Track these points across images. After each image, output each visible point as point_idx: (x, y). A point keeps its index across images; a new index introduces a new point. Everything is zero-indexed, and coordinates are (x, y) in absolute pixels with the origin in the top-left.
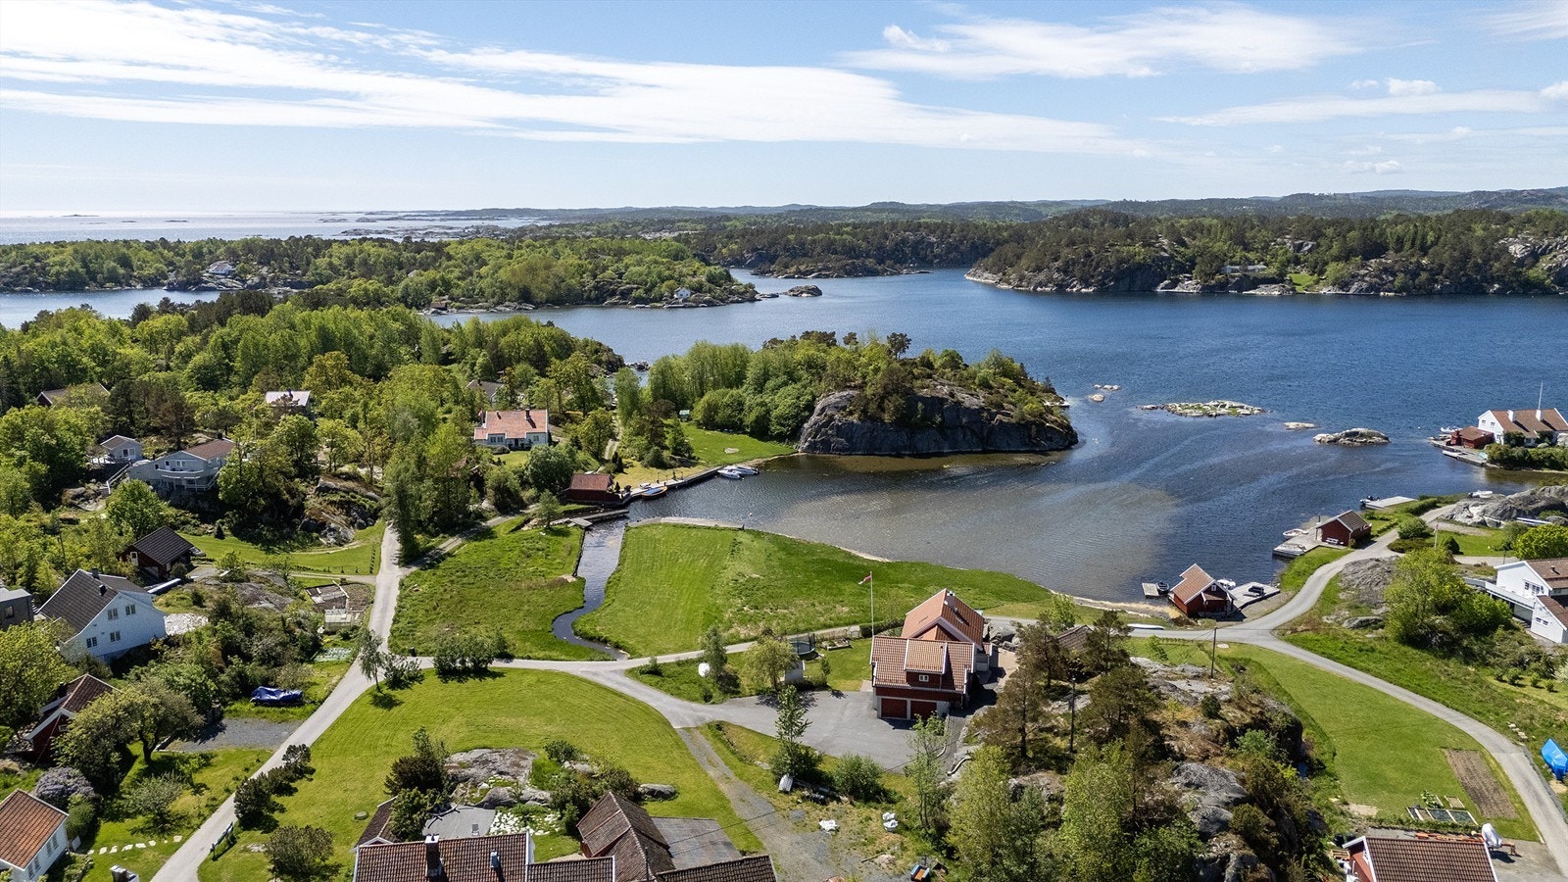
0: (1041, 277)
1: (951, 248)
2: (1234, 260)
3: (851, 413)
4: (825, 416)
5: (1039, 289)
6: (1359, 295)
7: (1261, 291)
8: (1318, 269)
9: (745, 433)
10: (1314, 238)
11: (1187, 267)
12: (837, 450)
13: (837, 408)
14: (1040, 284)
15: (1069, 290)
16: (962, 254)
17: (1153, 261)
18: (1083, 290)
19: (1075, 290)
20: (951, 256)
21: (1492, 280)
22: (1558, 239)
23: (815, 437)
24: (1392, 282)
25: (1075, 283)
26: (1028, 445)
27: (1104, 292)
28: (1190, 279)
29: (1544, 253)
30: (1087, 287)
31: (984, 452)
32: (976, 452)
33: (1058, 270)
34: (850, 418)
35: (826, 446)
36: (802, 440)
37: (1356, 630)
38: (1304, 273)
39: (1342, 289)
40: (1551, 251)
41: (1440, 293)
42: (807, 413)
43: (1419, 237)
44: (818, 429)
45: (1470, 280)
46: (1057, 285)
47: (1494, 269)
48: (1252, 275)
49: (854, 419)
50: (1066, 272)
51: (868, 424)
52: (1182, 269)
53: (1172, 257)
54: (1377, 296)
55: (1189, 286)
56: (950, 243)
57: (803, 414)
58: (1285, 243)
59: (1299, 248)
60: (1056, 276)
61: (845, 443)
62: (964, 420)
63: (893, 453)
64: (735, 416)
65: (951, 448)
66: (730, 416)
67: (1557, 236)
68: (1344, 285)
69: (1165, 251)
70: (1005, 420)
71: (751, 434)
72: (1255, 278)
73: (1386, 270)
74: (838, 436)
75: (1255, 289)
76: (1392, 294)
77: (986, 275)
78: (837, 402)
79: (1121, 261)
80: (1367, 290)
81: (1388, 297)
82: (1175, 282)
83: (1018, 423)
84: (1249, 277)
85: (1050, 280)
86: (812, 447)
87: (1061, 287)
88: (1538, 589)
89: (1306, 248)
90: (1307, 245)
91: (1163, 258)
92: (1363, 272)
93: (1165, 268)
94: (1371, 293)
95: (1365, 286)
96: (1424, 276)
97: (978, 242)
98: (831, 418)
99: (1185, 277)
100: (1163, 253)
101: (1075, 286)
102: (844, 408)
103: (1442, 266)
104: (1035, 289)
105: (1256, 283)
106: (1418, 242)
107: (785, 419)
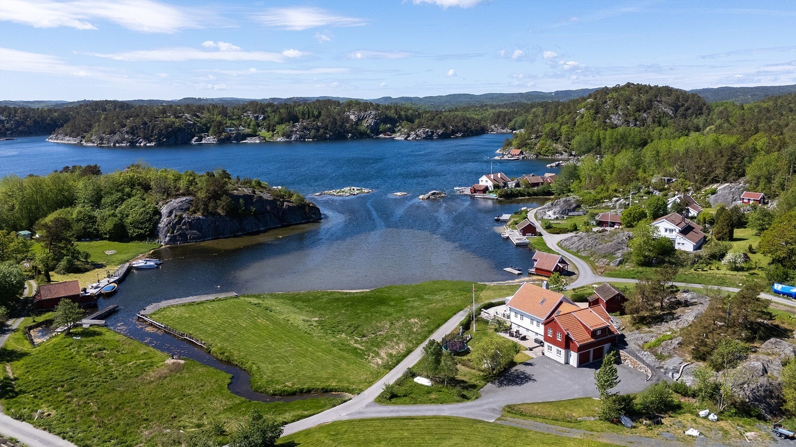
0: (117, 137)
1: (18, 124)
2: (227, 125)
3: (194, 212)
4: (176, 216)
5: (117, 145)
6: (296, 140)
7: (249, 141)
8: (271, 128)
9: (105, 239)
10: (263, 113)
11: (205, 129)
12: (194, 238)
13: (182, 209)
14: (117, 142)
15: (138, 144)
16: (28, 127)
17: (185, 126)
18: (148, 144)
19: (142, 144)
20: (21, 128)
21: (348, 132)
22: (367, 113)
23: (173, 233)
24: (309, 134)
25: (141, 140)
26: (305, 219)
27: (160, 145)
28: (208, 136)
29: (363, 119)
30: (150, 142)
31: (283, 226)
32: (279, 227)
33: (127, 133)
34: (196, 215)
35: (184, 237)
36: (161, 236)
37: (619, 266)
38: (263, 131)
39: (287, 138)
40: (365, 118)
41: (329, 139)
42: (157, 217)
43: (311, 112)
44: (172, 227)
45: (339, 132)
46: (129, 142)
47: (347, 127)
48: (242, 132)
49: (199, 215)
50: (133, 134)
51: (210, 218)
52: (201, 130)
53: (195, 124)
54: (304, 141)
55: (210, 139)
56: (16, 120)
57: (154, 218)
58: (249, 116)
59: (257, 118)
60: (126, 136)
61: (198, 233)
62: (268, 208)
63: (232, 235)
64: (90, 228)
65: (264, 227)
66: (84, 228)
67: (366, 111)
68: (288, 135)
69: (190, 120)
70: (290, 204)
71: (110, 239)
72: (243, 134)
73: (305, 128)
74: (191, 229)
75: (245, 140)
76: (311, 140)
77: (67, 138)
78: (180, 206)
79: (167, 127)
80: (299, 138)
81: (310, 141)
82: (201, 139)
83: (298, 206)
84: (240, 134)
85: (123, 140)
86: (173, 240)
87: (133, 144)
88: (672, 230)
89: (261, 118)
90: (260, 116)
91: (190, 125)
92: (295, 129)
93: (193, 130)
94: (302, 139)
95: (298, 136)
96: (322, 131)
97: (39, 120)
98: (181, 218)
99: (205, 135)
100: (189, 122)
101: (141, 142)
102: (188, 209)
103: (327, 126)
104: (114, 145)
105: (245, 137)
106: (311, 115)
107: (142, 223)
